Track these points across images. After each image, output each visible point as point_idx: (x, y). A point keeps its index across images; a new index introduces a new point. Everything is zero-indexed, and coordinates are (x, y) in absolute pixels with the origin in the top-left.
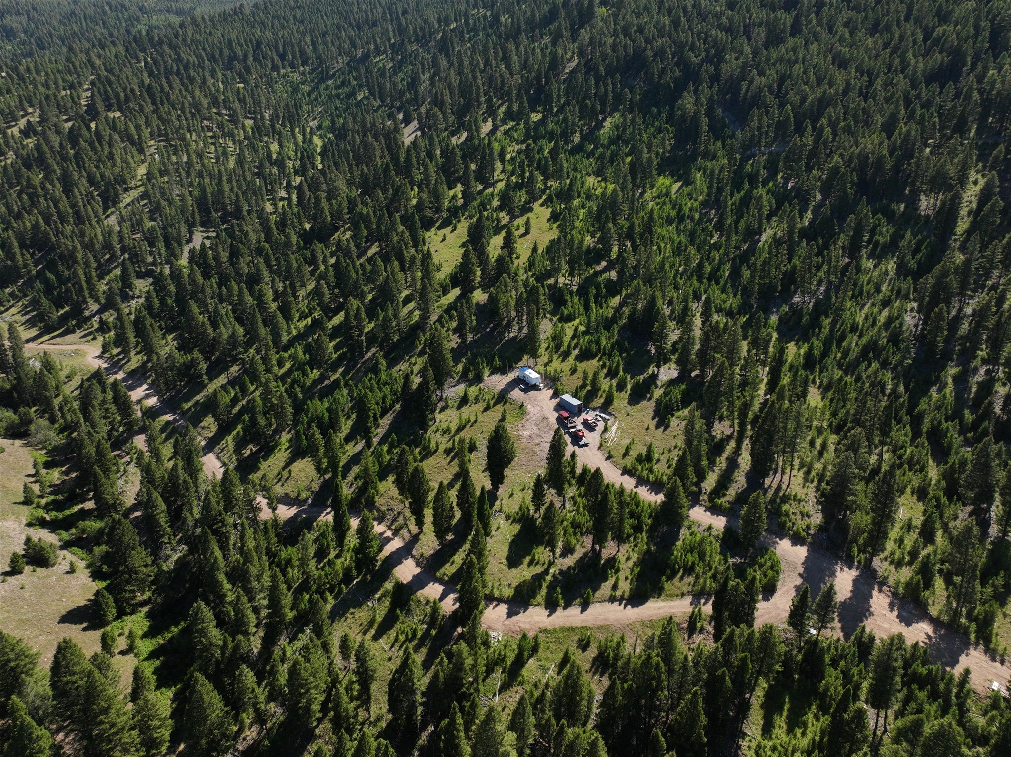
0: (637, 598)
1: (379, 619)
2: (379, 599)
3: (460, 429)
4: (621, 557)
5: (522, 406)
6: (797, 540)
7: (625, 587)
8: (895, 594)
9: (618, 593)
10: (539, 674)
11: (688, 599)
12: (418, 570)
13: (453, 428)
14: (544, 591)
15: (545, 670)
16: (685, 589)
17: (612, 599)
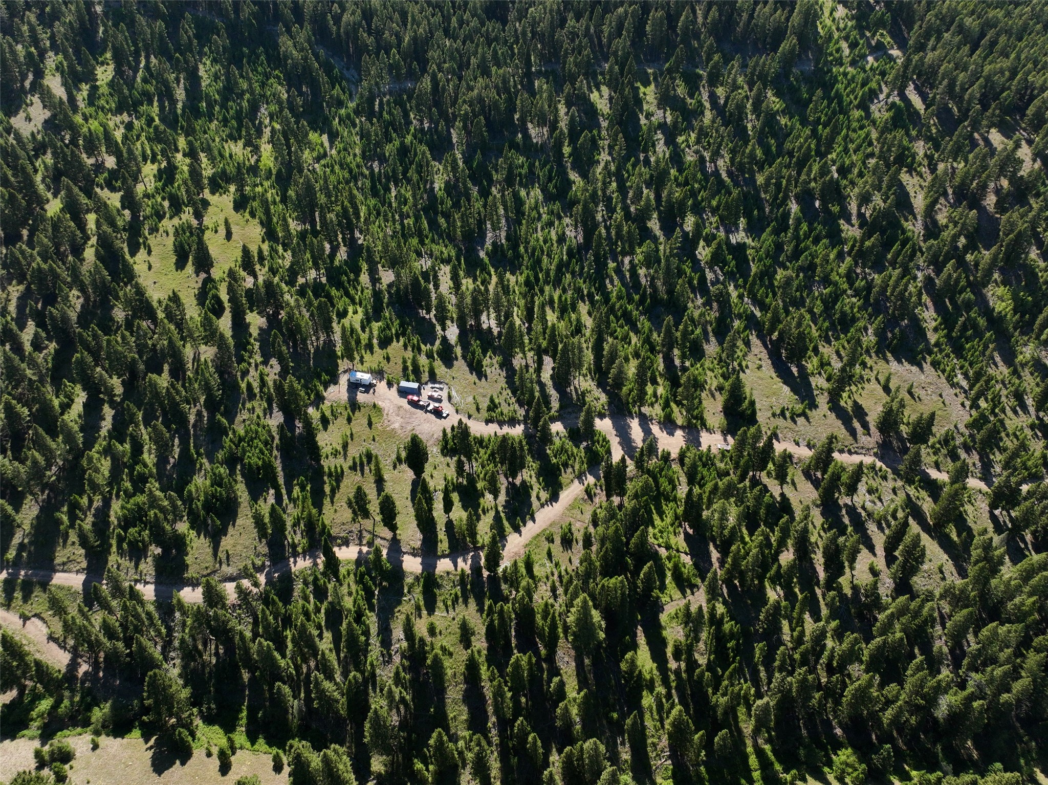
0: (554, 498)
1: (422, 603)
2: (409, 592)
3: (345, 446)
4: (527, 479)
5: (375, 406)
6: (602, 416)
7: (544, 495)
8: (659, 423)
9: (543, 500)
10: (543, 569)
11: (576, 481)
12: (419, 560)
13: (340, 448)
14: (506, 524)
15: (543, 565)
16: (571, 476)
17: (542, 506)
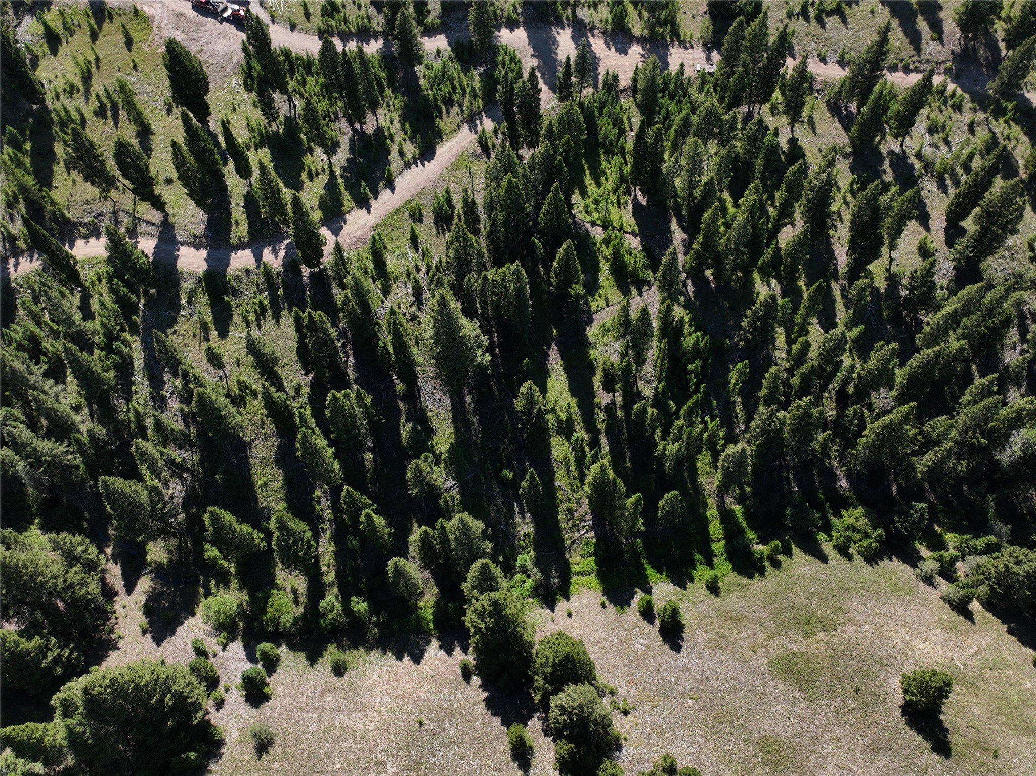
0: (427, 153)
1: (209, 319)
2: (189, 302)
3: (87, 78)
4: (384, 123)
5: (136, 12)
6: (512, 25)
7: (410, 149)
8: (605, 33)
9: (409, 157)
10: (403, 262)
11: (465, 128)
12: (204, 253)
13: (78, 82)
14: (346, 195)
15: (404, 256)
16: (458, 120)
17: (408, 166)
